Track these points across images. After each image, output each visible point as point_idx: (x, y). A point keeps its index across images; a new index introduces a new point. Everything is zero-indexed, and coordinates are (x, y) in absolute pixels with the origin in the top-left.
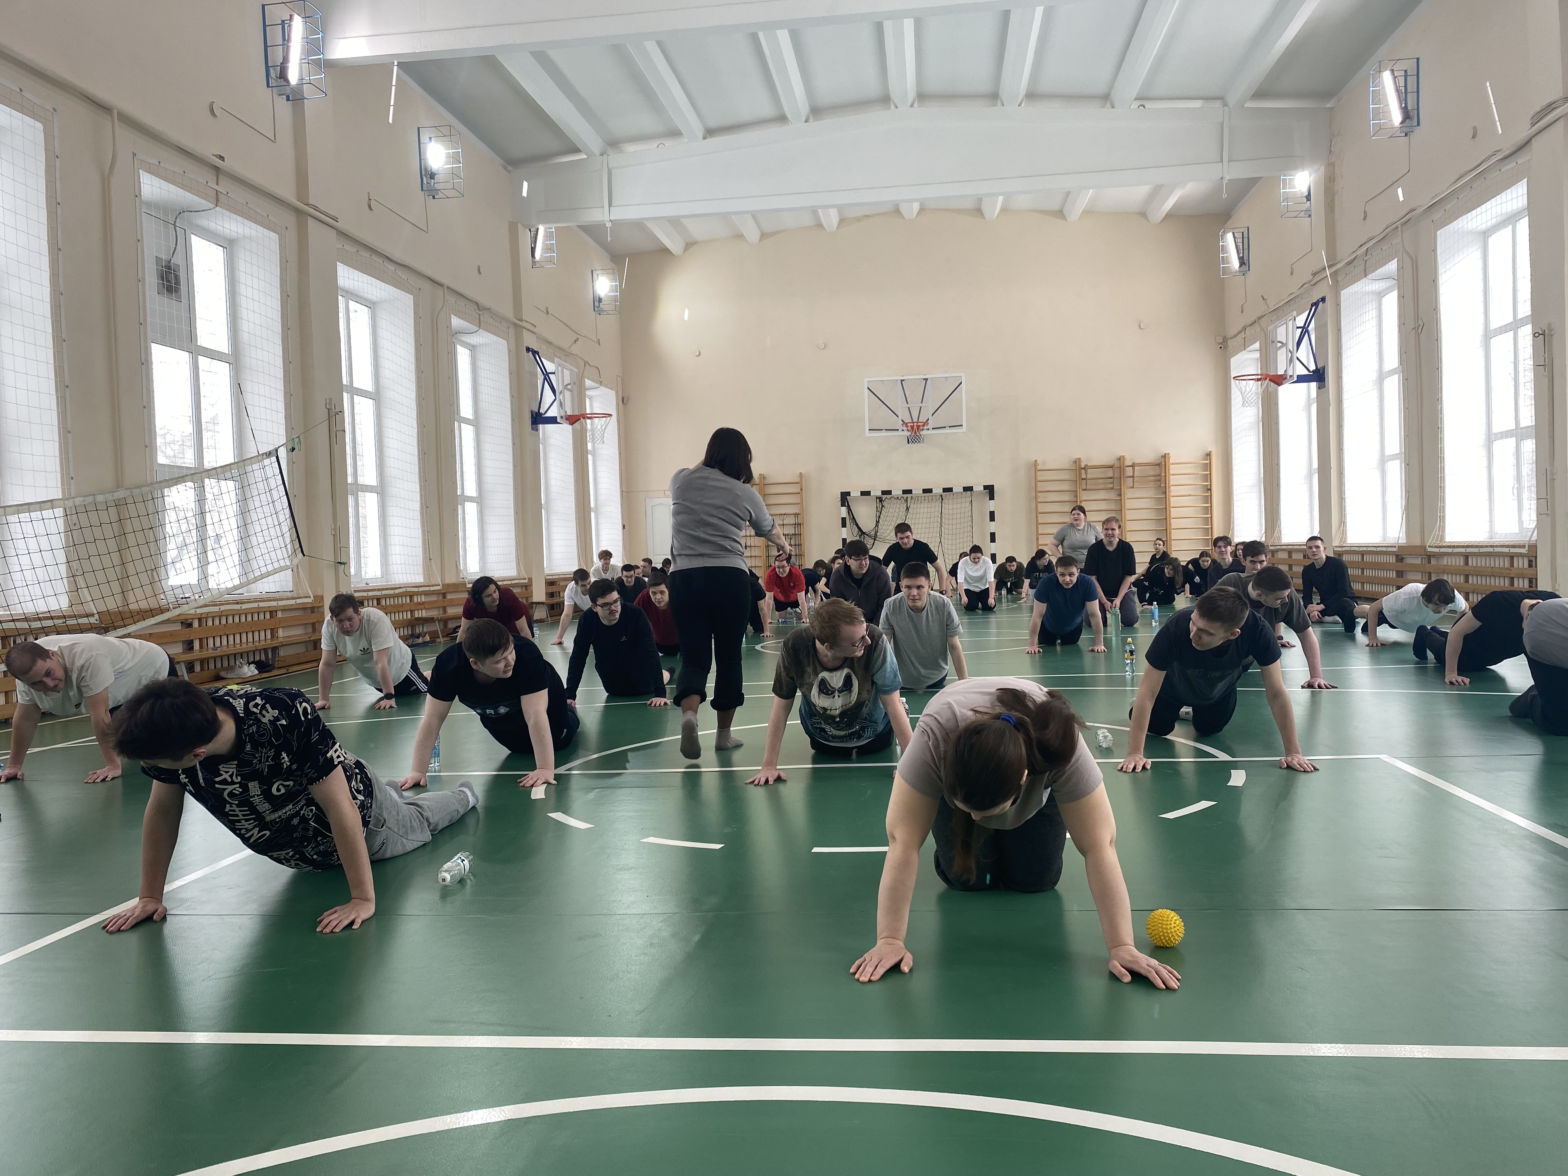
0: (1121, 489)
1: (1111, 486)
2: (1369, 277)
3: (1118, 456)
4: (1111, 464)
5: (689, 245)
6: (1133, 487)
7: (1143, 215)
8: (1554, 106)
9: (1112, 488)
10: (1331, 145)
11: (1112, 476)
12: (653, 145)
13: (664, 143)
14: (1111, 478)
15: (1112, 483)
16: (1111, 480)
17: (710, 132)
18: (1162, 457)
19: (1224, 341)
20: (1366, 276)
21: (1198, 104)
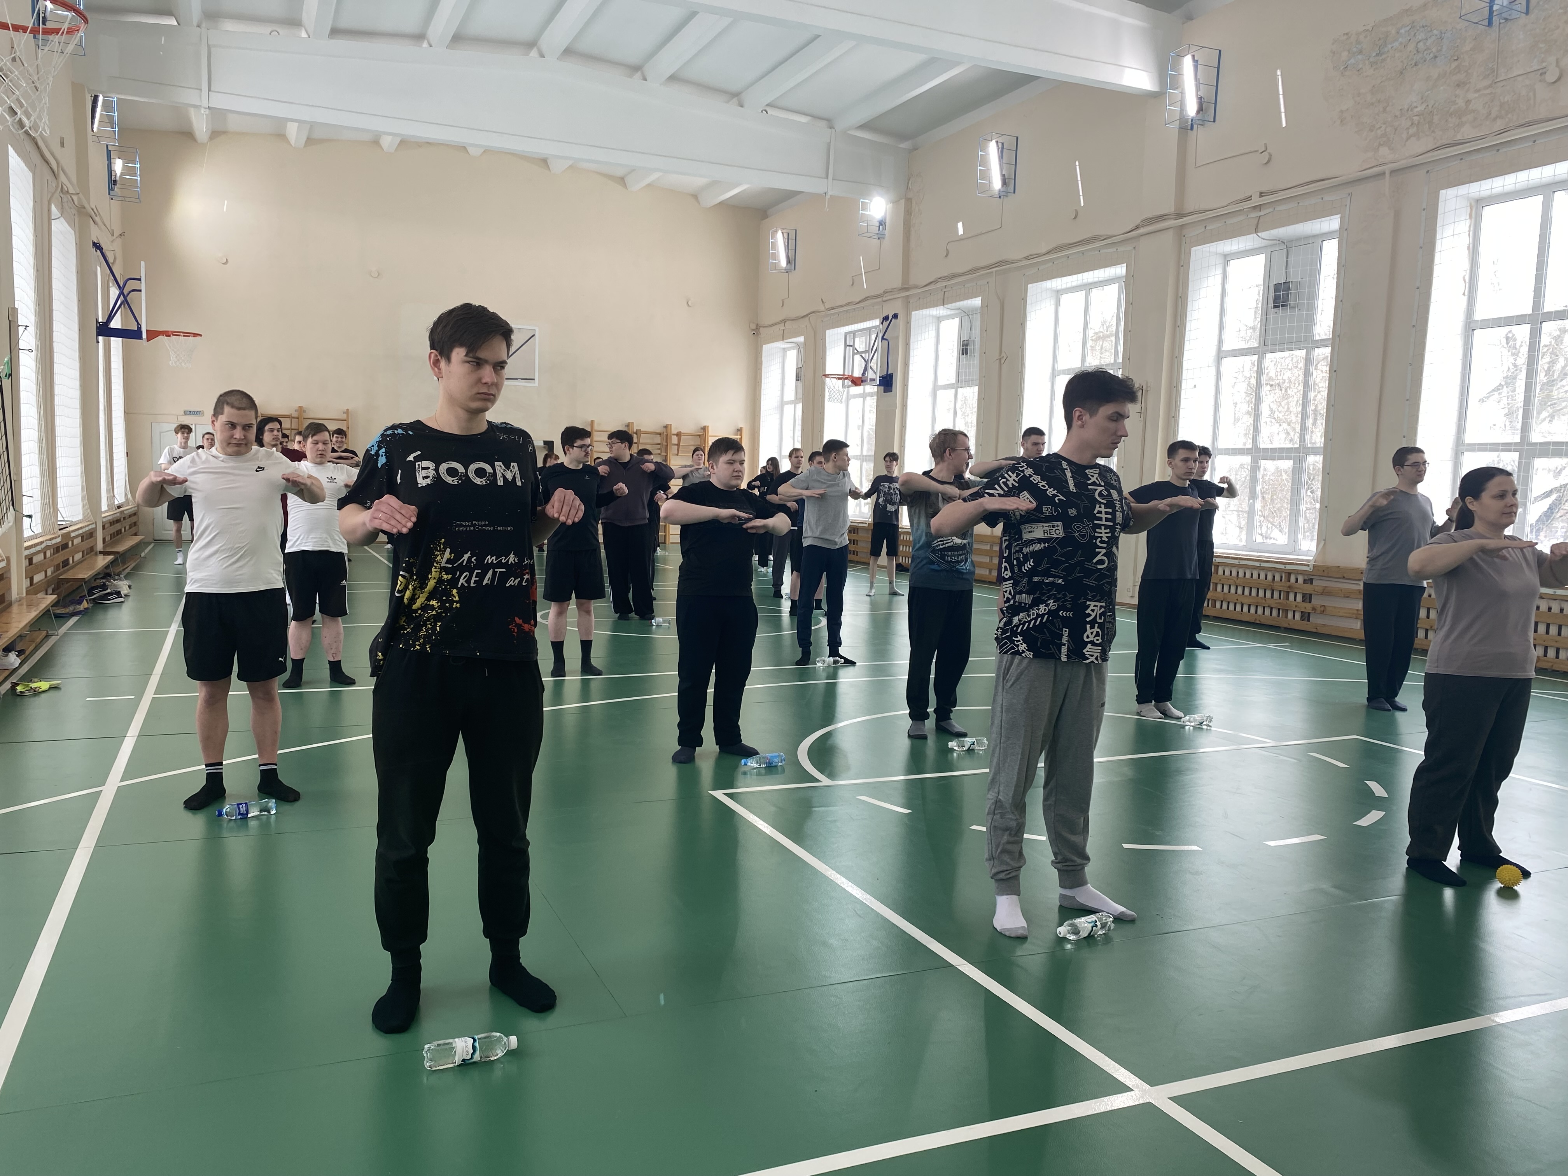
0: (667, 455)
1: (659, 452)
2: (946, 306)
3: (665, 424)
4: (658, 431)
5: (215, 134)
6: (677, 455)
7: (695, 197)
8: (1165, 217)
9: (659, 454)
10: (908, 183)
11: (659, 442)
12: (264, 30)
13: (278, 30)
14: (659, 444)
15: (659, 449)
16: (659, 446)
17: (335, 32)
18: (702, 428)
19: (757, 328)
20: (944, 305)
21: (803, 119)
